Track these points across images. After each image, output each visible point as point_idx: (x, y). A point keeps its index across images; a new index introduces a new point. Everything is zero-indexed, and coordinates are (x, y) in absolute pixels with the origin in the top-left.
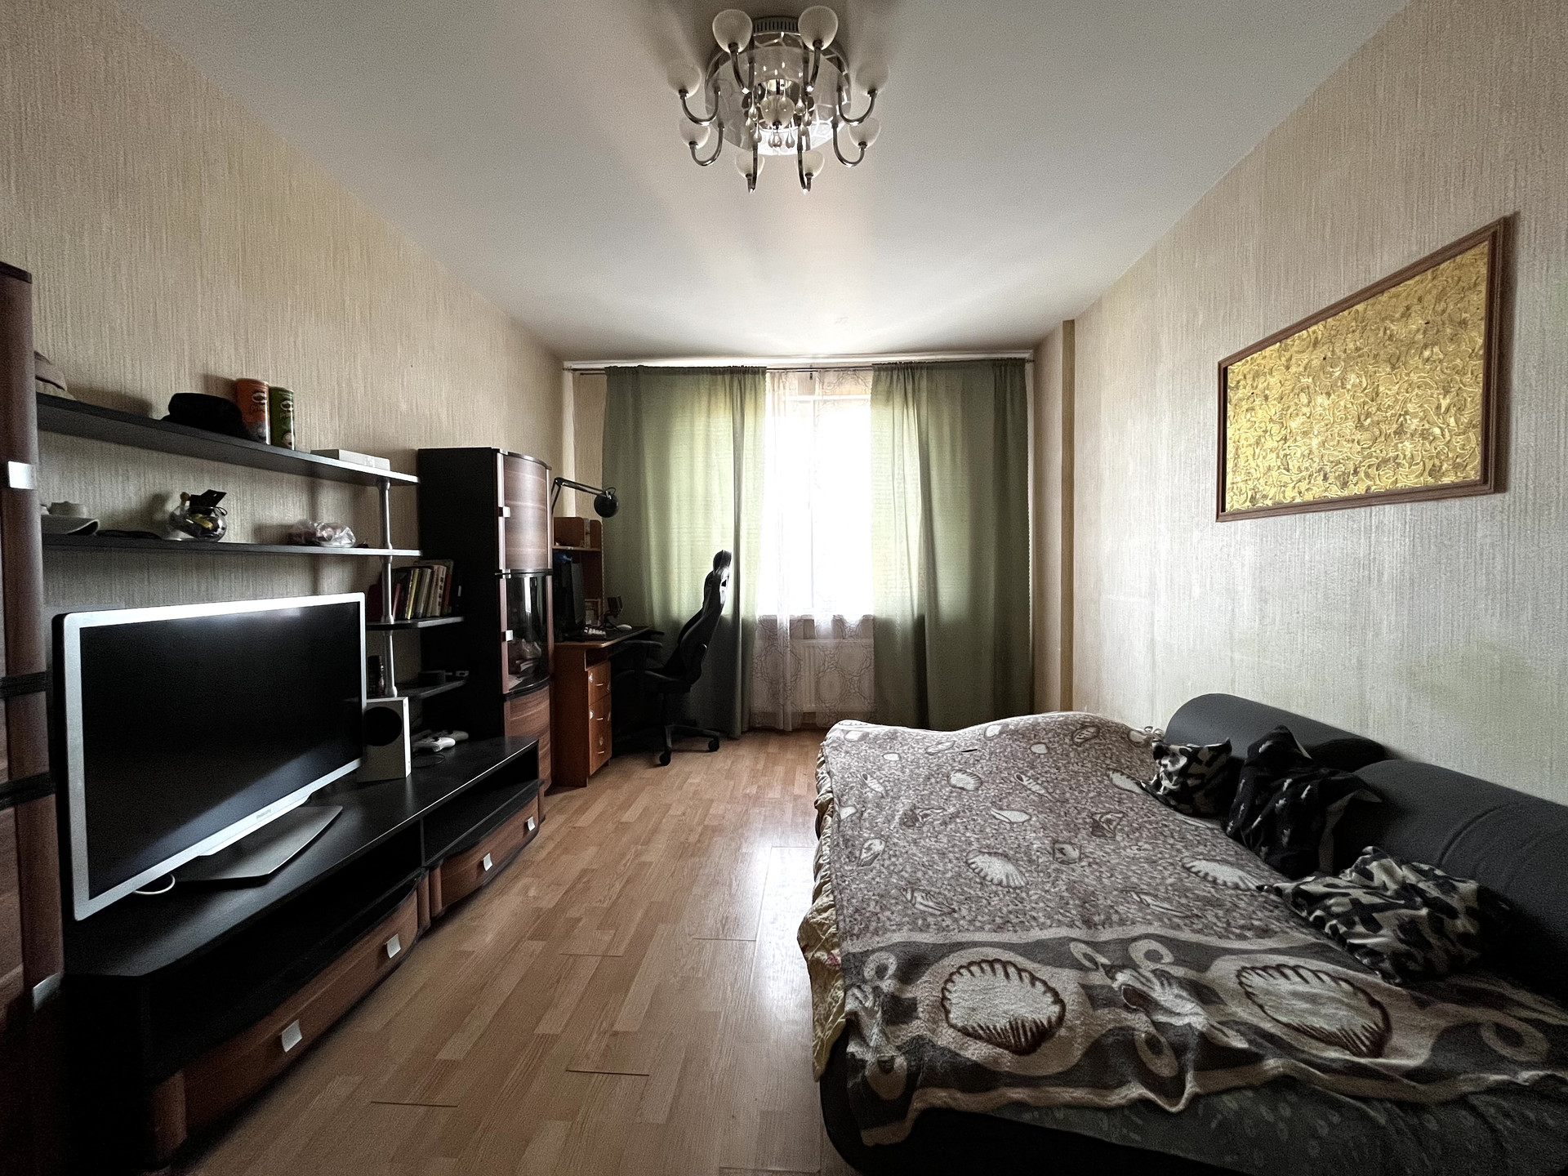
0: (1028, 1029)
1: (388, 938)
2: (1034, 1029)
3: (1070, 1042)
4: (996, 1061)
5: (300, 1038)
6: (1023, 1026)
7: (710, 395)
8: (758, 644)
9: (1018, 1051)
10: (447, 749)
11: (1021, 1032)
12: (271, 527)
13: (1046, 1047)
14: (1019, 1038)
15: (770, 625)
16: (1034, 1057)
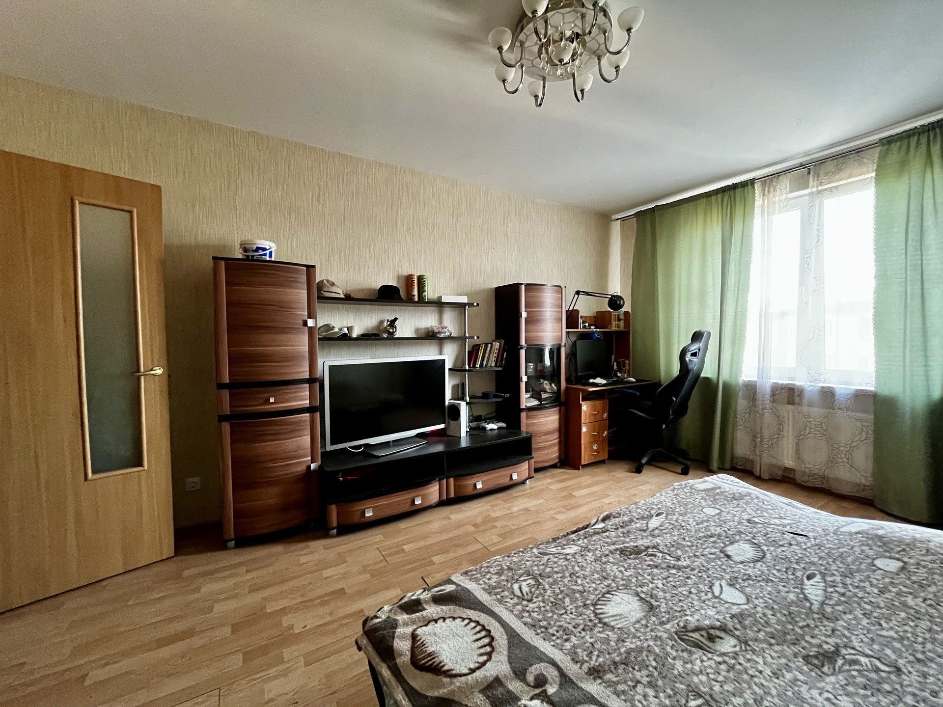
0: (434, 660)
1: (416, 496)
2: (435, 664)
3: (443, 686)
4: (401, 655)
5: (372, 514)
6: (434, 658)
7: (706, 213)
8: (741, 404)
9: (415, 662)
10: (492, 430)
11: (429, 659)
12: (421, 329)
13: (429, 676)
14: (424, 660)
15: (751, 389)
16: (417, 672)
